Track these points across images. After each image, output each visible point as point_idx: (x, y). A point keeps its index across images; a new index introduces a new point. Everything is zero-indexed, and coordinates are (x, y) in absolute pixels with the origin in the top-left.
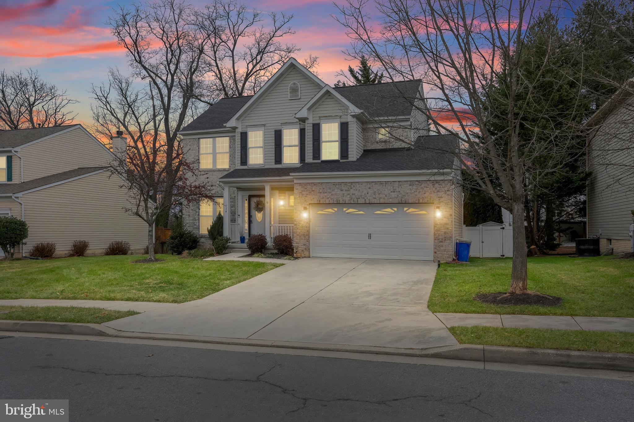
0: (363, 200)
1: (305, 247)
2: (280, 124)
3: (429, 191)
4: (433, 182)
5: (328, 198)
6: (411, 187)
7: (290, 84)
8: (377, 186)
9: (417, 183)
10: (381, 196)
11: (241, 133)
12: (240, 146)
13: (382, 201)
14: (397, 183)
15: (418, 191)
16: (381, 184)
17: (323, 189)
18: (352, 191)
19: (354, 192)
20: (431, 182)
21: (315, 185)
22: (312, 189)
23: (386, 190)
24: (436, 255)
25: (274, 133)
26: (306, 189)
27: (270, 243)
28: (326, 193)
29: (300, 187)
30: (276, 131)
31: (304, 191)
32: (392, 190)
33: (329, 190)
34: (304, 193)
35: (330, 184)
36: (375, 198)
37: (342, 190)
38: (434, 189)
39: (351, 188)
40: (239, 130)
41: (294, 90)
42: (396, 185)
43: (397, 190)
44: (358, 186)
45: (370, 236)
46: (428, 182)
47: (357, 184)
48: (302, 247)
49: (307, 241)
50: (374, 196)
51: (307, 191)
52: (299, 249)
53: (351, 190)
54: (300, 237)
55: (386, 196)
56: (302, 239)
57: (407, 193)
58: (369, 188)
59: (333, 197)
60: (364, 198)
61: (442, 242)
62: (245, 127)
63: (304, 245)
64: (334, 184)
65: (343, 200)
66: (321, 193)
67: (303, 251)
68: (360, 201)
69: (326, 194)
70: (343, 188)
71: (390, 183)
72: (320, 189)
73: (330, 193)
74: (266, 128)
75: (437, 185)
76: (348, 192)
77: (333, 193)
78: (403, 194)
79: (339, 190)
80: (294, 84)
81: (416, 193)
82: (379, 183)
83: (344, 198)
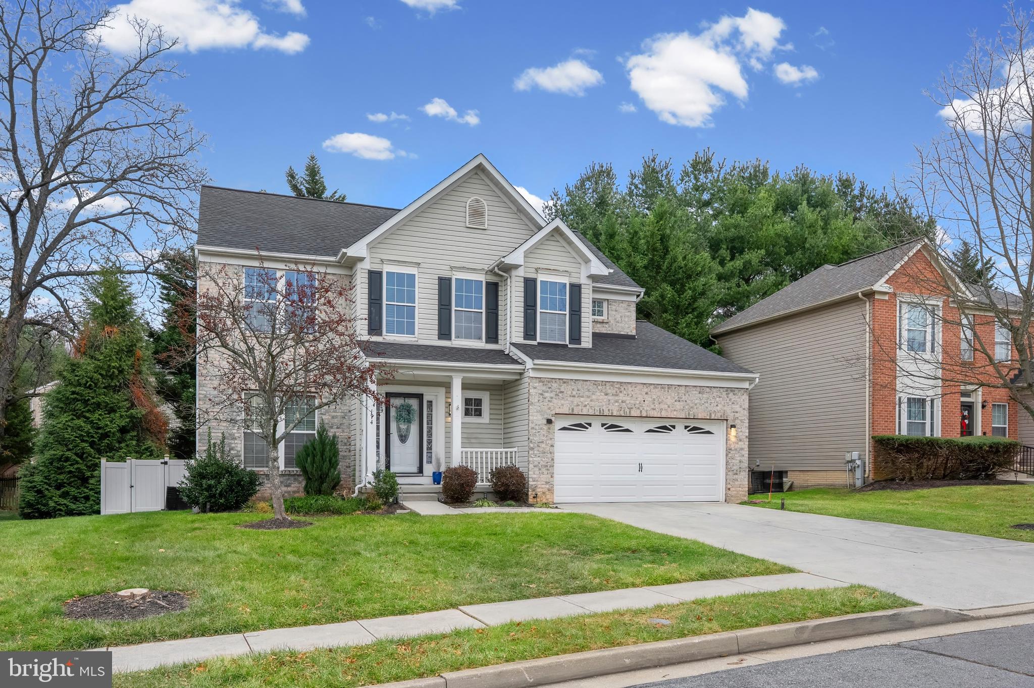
0: (638, 412)
1: (547, 486)
2: (448, 268)
3: (723, 403)
4: (727, 391)
5: (585, 406)
6: (701, 395)
7: (470, 200)
8: (657, 390)
9: (708, 390)
10: (662, 406)
11: (371, 273)
12: (366, 296)
13: (664, 414)
14: (683, 388)
15: (709, 402)
16: (662, 388)
17: (578, 390)
18: (621, 397)
19: (624, 399)
20: (725, 390)
21: (564, 382)
22: (559, 389)
23: (669, 397)
24: (730, 492)
25: (437, 282)
26: (550, 388)
27: (483, 483)
28: (582, 397)
29: (541, 384)
30: (441, 279)
31: (547, 392)
32: (676, 398)
33: (587, 393)
34: (546, 395)
35: (588, 383)
36: (654, 409)
37: (606, 394)
38: (728, 400)
39: (621, 392)
40: (366, 265)
41: (477, 213)
42: (683, 390)
43: (684, 398)
44: (630, 389)
45: (641, 468)
46: (722, 390)
47: (630, 386)
48: (543, 486)
49: (552, 477)
50: (653, 406)
51: (552, 392)
52: (538, 490)
53: (620, 394)
54: (540, 469)
55: (669, 407)
56: (543, 473)
57: (696, 404)
58: (646, 393)
59: (593, 403)
60: (639, 408)
61: (737, 474)
62: (378, 261)
63: (547, 483)
64: (595, 383)
65: (609, 410)
66: (574, 396)
67: (544, 493)
68: (633, 414)
69: (582, 399)
70: (609, 391)
71: (674, 387)
72: (573, 389)
73: (588, 397)
74: (421, 270)
75: (731, 395)
76: (616, 398)
77: (594, 397)
78: (691, 405)
79: (603, 394)
80: (477, 201)
81: (707, 405)
82: (660, 386)
83: (610, 408)
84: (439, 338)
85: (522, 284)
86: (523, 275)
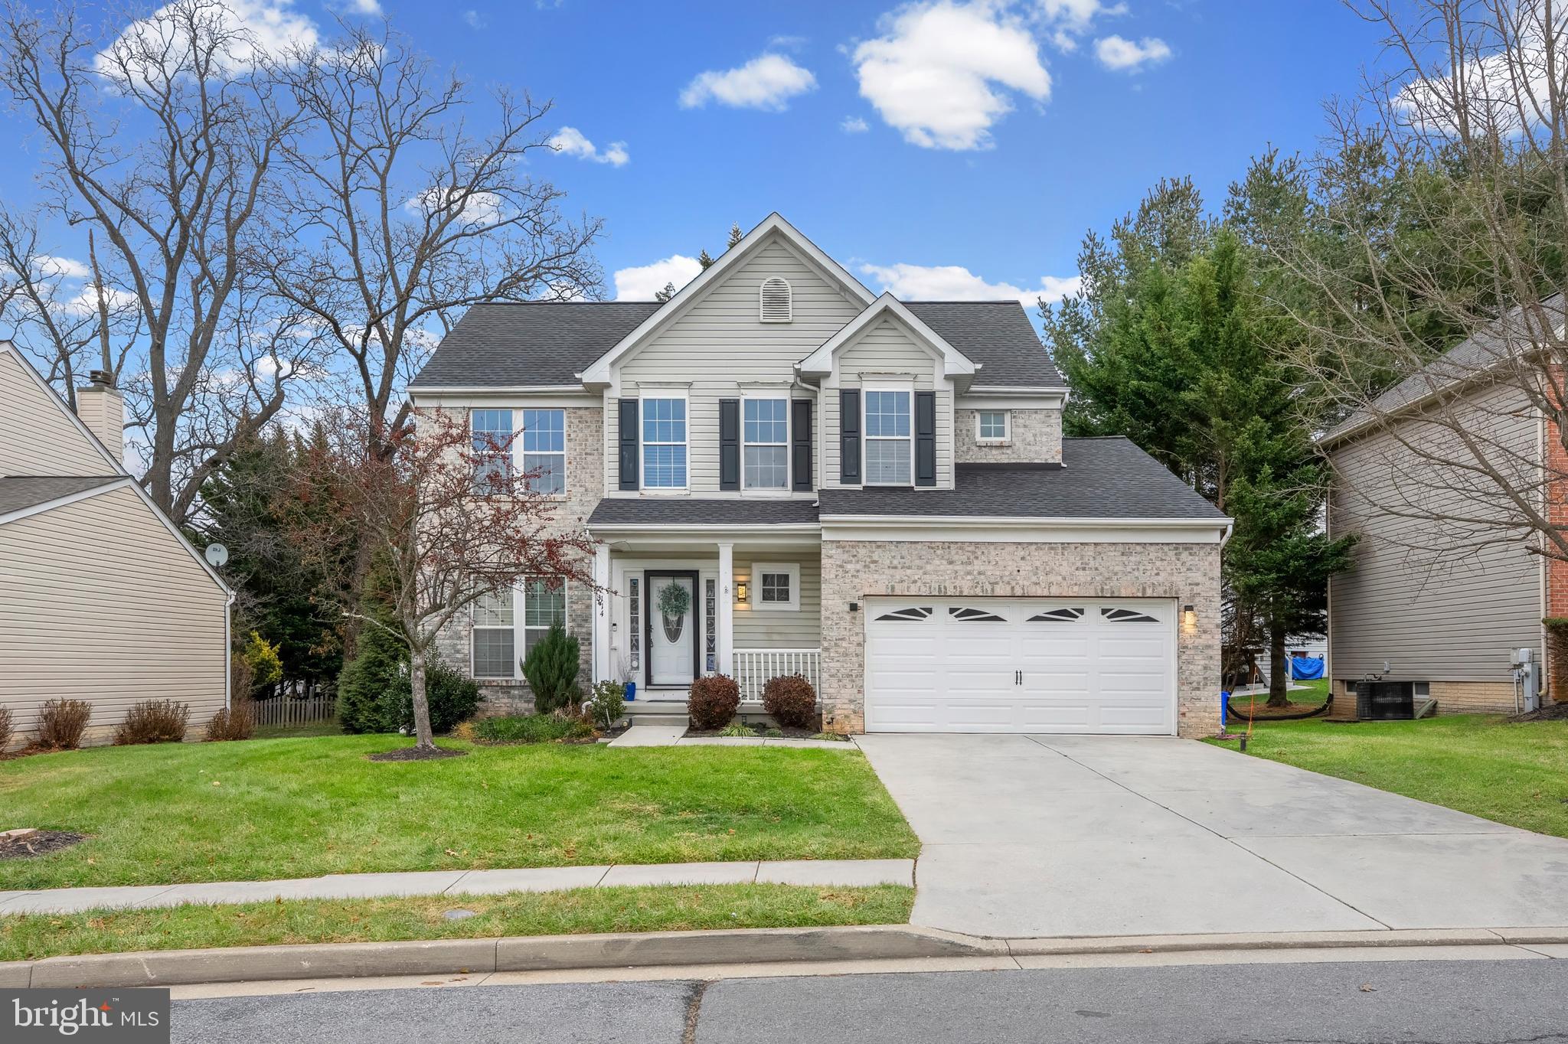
0: (1008, 588)
1: (852, 707)
2: (734, 385)
3: (1169, 569)
4: (1176, 549)
5: (915, 582)
6: (1125, 558)
7: (765, 282)
8: (1041, 552)
9: (1138, 548)
10: (1052, 578)
11: (623, 403)
12: (616, 436)
13: (1055, 591)
14: (1092, 548)
15: (1141, 568)
16: (1052, 549)
17: (902, 558)
18: (978, 566)
19: (982, 568)
20: (1171, 547)
21: (879, 547)
22: (871, 557)
23: (1065, 563)
24: (1185, 720)
25: (717, 408)
26: (854, 556)
27: (752, 699)
28: (909, 568)
29: (840, 550)
30: (723, 403)
31: (850, 562)
32: (1079, 564)
33: (918, 562)
34: (849, 566)
35: (919, 546)
36: (1036, 584)
37: (951, 563)
38: (1179, 565)
39: (977, 558)
40: (615, 394)
41: (776, 300)
42: (1090, 551)
43: (1092, 563)
44: (993, 553)
45: (1019, 678)
46: (1166, 548)
47: (992, 547)
48: (845, 706)
49: (859, 692)
50: (1034, 579)
51: (858, 562)
52: (837, 712)
53: (975, 562)
54: (840, 681)
55: (1064, 579)
56: (845, 687)
57: (1116, 574)
58: (1023, 558)
59: (927, 578)
60: (1009, 583)
61: (1198, 689)
62: (632, 385)
63: (851, 701)
64: (931, 546)
65: (955, 587)
66: (896, 568)
67: (846, 717)
68: (999, 591)
69: (909, 572)
70: (956, 558)
71: (1073, 546)
72: (894, 557)
73: (920, 568)
74: (693, 392)
75: (1185, 555)
76: (969, 568)
77: (929, 568)
78: (1106, 575)
79: (945, 562)
80: (776, 282)
81: (1136, 573)
82: (1047, 546)
83: (957, 583)
84: (722, 489)
85: (837, 400)
86: (838, 386)
